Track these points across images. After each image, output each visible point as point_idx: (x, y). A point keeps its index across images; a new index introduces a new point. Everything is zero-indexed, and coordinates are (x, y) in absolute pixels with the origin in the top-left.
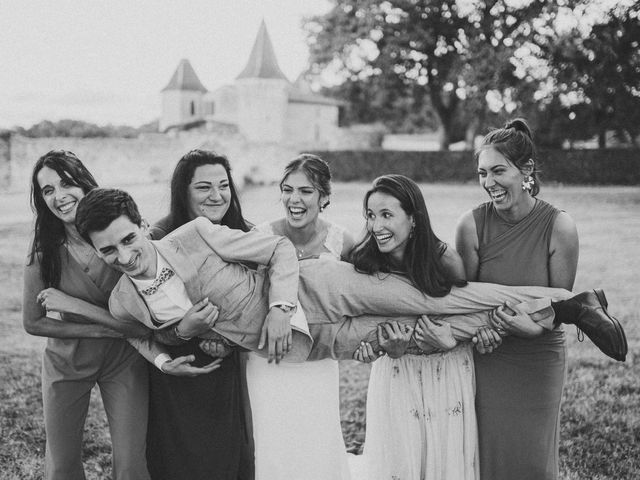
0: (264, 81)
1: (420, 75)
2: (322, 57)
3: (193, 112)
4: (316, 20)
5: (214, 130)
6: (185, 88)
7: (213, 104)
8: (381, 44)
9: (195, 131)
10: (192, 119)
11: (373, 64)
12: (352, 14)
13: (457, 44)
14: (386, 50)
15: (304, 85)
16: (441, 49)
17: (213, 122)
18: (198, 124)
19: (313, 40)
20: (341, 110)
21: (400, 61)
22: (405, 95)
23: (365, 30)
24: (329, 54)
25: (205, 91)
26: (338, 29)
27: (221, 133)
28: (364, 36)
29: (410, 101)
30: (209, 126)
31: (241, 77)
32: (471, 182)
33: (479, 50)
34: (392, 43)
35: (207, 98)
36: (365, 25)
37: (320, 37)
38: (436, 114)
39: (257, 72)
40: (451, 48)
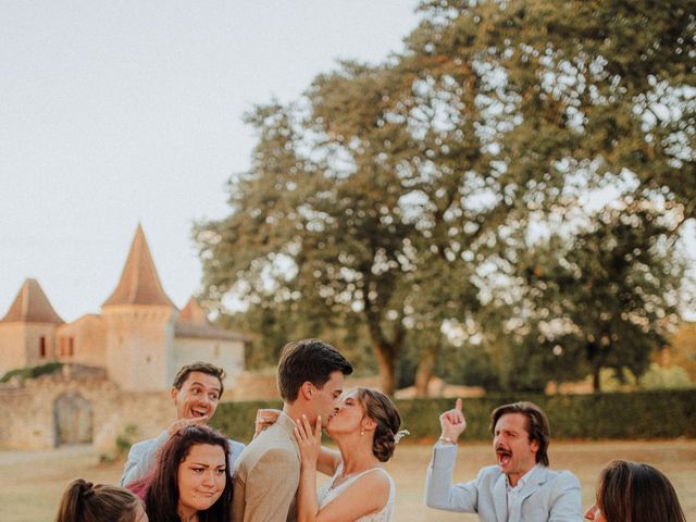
0: (142, 310)
1: (353, 299)
2: (221, 276)
3: (43, 353)
4: (213, 227)
5: (73, 377)
6: (32, 318)
7: (71, 341)
8: (301, 260)
9: (47, 379)
10: (43, 362)
11: (291, 286)
12: (261, 220)
13: (402, 259)
14: (306, 267)
15: (197, 314)
16: (380, 265)
17: (71, 365)
18: (52, 369)
19: (208, 254)
20: (248, 345)
21: (326, 282)
22: (333, 326)
23: (279, 241)
24: (230, 274)
25: (59, 323)
26: (244, 239)
27: (83, 381)
28: (277, 249)
29: (342, 333)
30: (66, 370)
31: (109, 303)
32: (426, 441)
33: (430, 268)
34: (316, 258)
35: (64, 332)
36: (278, 235)
37: (218, 250)
38: (376, 350)
39: (132, 297)
40: (393, 264)
